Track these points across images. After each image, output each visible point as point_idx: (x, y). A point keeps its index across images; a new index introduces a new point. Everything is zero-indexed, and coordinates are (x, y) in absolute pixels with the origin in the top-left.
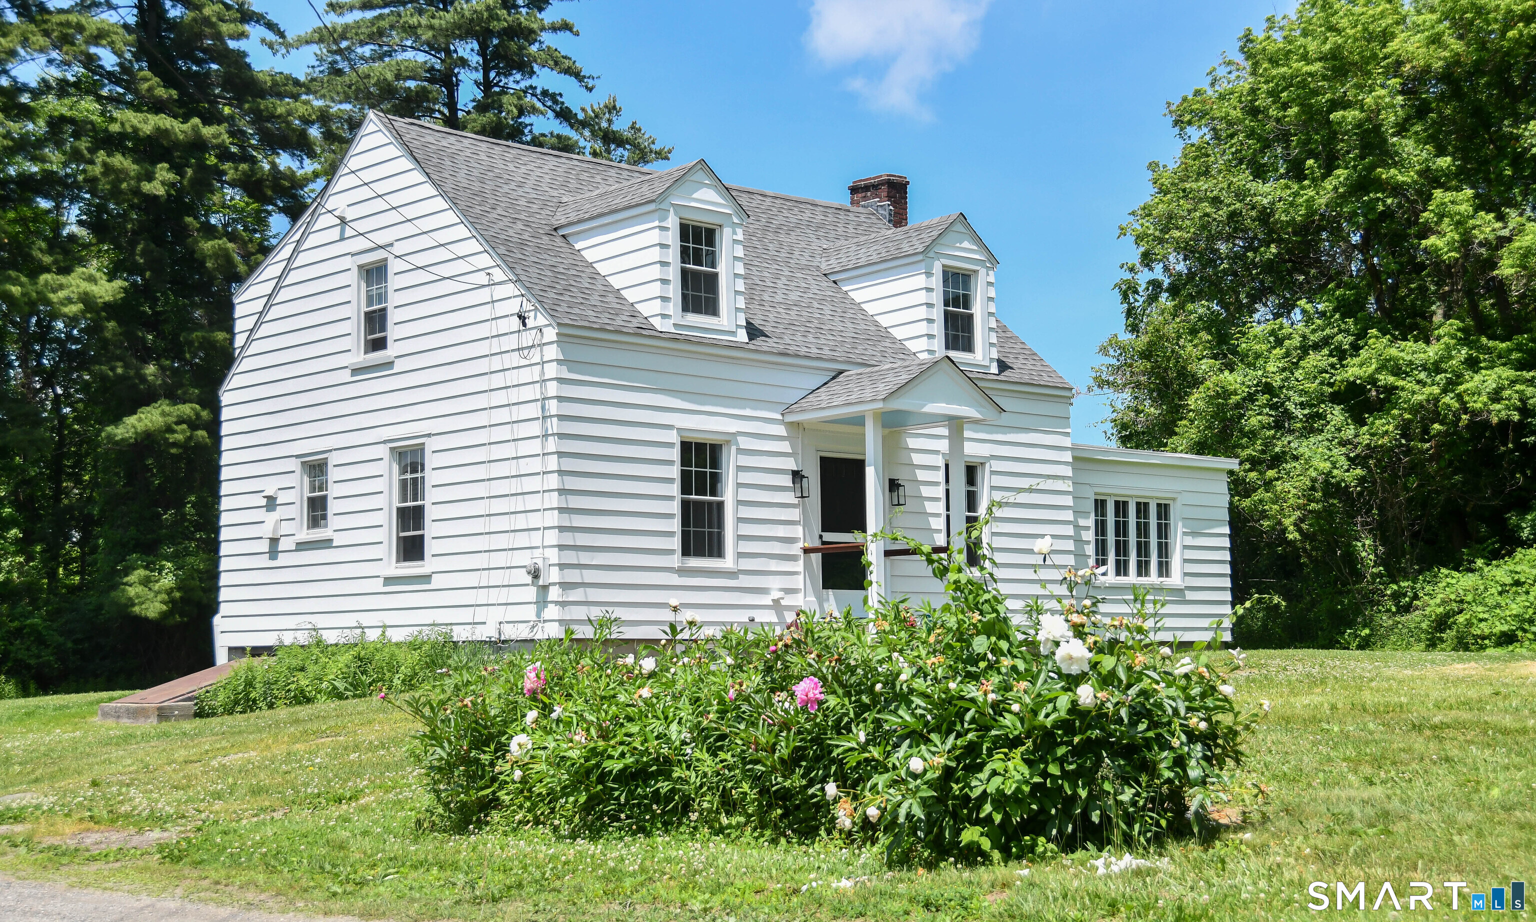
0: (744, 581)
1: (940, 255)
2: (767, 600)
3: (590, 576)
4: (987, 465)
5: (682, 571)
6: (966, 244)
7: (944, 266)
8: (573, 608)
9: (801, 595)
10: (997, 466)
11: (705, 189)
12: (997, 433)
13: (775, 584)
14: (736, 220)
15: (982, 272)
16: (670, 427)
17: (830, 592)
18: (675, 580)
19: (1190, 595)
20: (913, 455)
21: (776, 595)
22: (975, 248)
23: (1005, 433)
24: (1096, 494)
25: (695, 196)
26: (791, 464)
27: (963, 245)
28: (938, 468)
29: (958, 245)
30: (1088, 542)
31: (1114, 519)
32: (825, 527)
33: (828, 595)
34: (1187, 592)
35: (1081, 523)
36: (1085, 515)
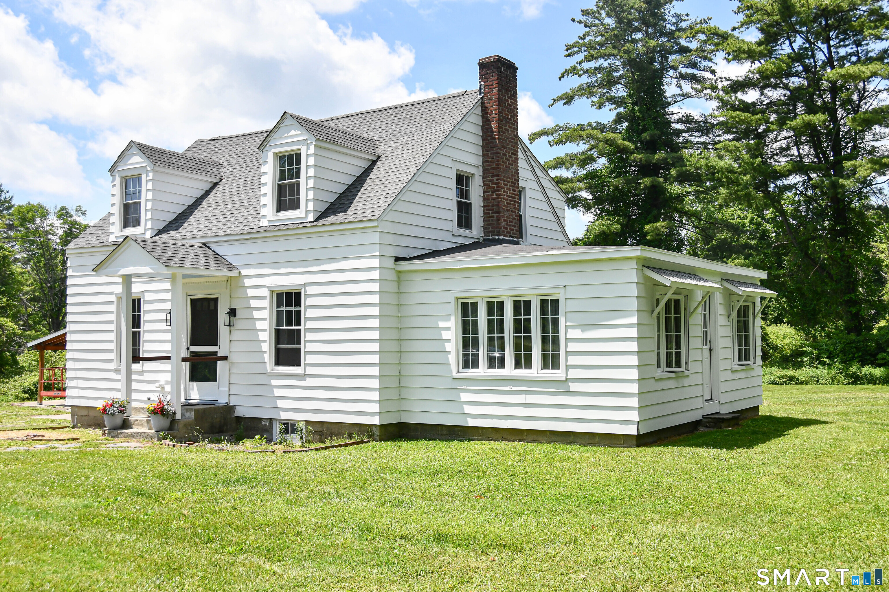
0: (146, 377)
4: (303, 291)
5: (116, 371)
6: (293, 132)
7: (276, 154)
10: (310, 290)
11: (134, 157)
12: (312, 266)
13: (161, 377)
14: (149, 169)
15: (304, 148)
16: (113, 293)
17: (195, 383)
18: (114, 376)
19: (574, 387)
20: (249, 291)
22: (299, 132)
23: (320, 265)
24: (460, 298)
25: (129, 162)
26: (170, 306)
27: (290, 134)
28: (264, 297)
29: (286, 135)
30: (449, 341)
31: (485, 318)
32: (194, 343)
33: (193, 385)
34: (570, 384)
35: (441, 324)
36: (446, 317)
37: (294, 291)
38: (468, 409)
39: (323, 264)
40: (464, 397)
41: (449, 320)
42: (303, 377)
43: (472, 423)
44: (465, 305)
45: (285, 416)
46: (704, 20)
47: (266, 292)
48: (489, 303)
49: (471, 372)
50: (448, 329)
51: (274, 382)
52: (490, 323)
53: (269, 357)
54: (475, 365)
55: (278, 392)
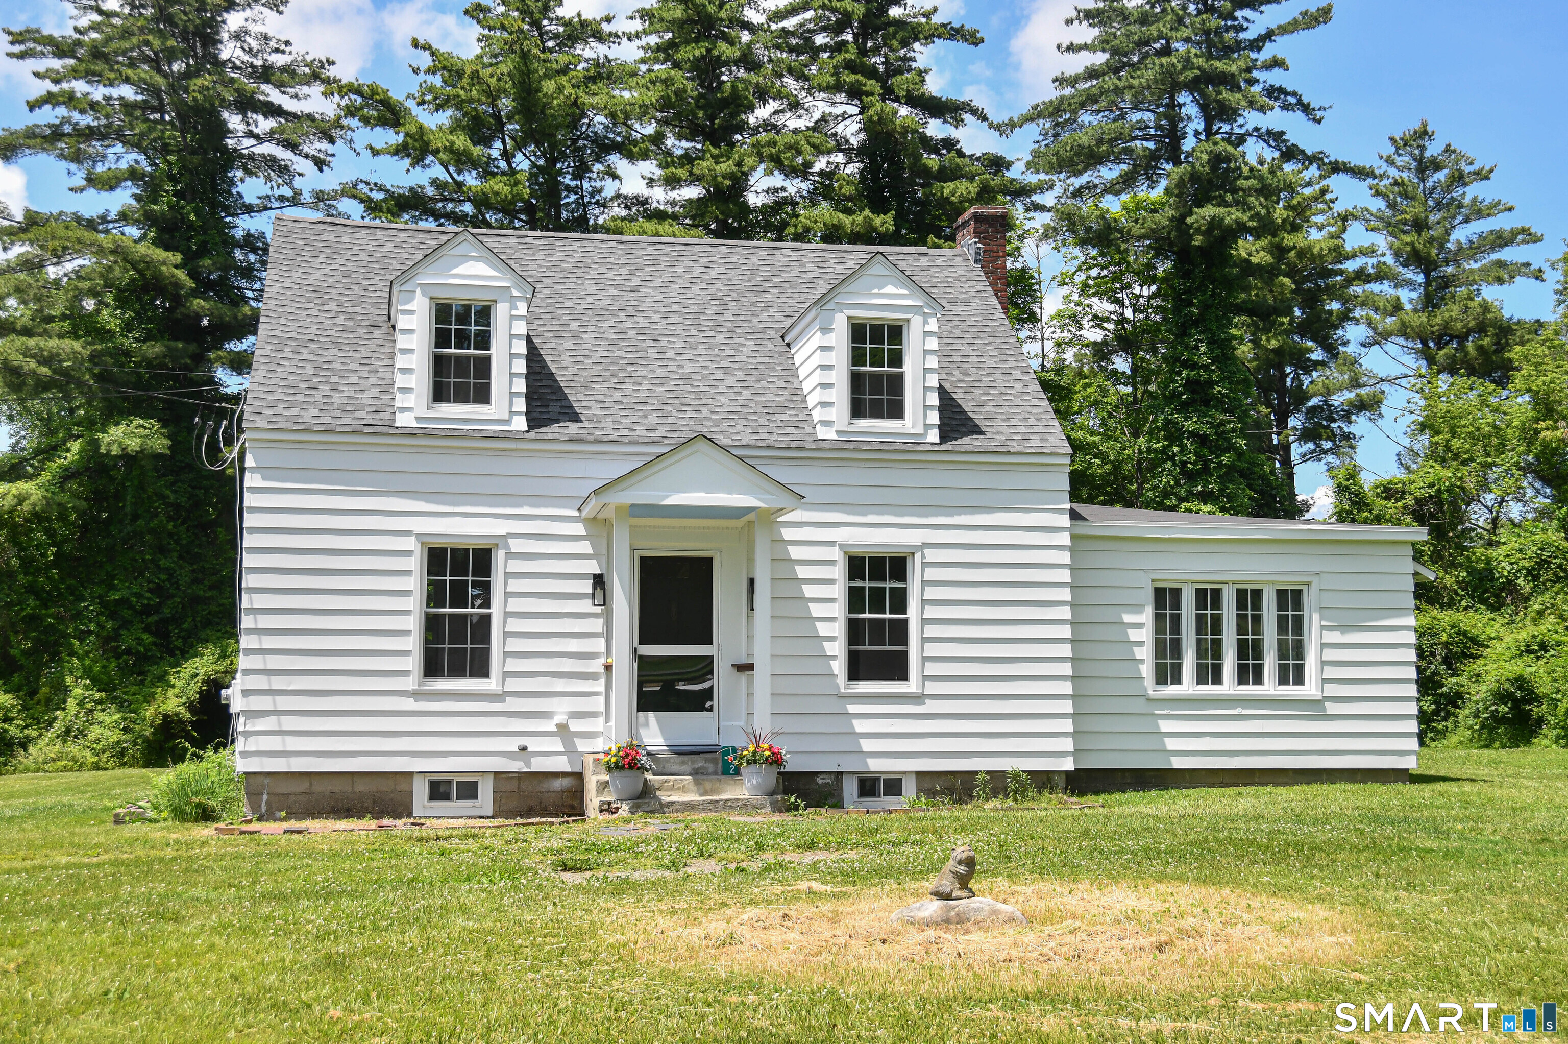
0: (512, 704)
1: (842, 306)
2: (551, 726)
3: (284, 703)
4: (918, 556)
5: (417, 695)
6: (890, 289)
7: (849, 318)
8: (261, 738)
9: (601, 720)
10: (932, 555)
11: (471, 263)
12: (936, 515)
13: (561, 709)
14: (516, 293)
15: (916, 322)
16: (408, 533)
17: (651, 715)
18: (410, 704)
19: (1332, 708)
20: (791, 549)
21: (559, 719)
23: (952, 515)
24: (1153, 581)
25: (455, 271)
26: (594, 567)
27: (884, 291)
28: (832, 563)
29: (876, 291)
30: (1140, 643)
31: (1194, 612)
32: (644, 639)
33: (647, 719)
34: (1327, 704)
35: (1128, 618)
36: (1137, 608)
37: (887, 555)
38: (1171, 744)
39: (960, 514)
40: (1165, 726)
41: (1141, 612)
42: (918, 698)
43: (1177, 763)
44: (1159, 593)
45: (875, 765)
46: (320, 61)
47: (836, 554)
48: (1198, 591)
49: (1171, 690)
50: (1140, 626)
51: (852, 708)
52: (1200, 619)
53: (839, 667)
54: (1177, 680)
55: (860, 726)
